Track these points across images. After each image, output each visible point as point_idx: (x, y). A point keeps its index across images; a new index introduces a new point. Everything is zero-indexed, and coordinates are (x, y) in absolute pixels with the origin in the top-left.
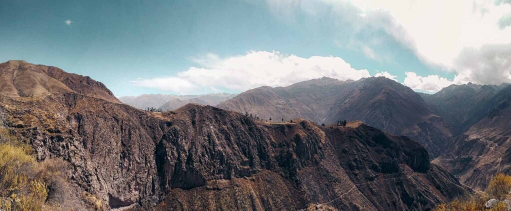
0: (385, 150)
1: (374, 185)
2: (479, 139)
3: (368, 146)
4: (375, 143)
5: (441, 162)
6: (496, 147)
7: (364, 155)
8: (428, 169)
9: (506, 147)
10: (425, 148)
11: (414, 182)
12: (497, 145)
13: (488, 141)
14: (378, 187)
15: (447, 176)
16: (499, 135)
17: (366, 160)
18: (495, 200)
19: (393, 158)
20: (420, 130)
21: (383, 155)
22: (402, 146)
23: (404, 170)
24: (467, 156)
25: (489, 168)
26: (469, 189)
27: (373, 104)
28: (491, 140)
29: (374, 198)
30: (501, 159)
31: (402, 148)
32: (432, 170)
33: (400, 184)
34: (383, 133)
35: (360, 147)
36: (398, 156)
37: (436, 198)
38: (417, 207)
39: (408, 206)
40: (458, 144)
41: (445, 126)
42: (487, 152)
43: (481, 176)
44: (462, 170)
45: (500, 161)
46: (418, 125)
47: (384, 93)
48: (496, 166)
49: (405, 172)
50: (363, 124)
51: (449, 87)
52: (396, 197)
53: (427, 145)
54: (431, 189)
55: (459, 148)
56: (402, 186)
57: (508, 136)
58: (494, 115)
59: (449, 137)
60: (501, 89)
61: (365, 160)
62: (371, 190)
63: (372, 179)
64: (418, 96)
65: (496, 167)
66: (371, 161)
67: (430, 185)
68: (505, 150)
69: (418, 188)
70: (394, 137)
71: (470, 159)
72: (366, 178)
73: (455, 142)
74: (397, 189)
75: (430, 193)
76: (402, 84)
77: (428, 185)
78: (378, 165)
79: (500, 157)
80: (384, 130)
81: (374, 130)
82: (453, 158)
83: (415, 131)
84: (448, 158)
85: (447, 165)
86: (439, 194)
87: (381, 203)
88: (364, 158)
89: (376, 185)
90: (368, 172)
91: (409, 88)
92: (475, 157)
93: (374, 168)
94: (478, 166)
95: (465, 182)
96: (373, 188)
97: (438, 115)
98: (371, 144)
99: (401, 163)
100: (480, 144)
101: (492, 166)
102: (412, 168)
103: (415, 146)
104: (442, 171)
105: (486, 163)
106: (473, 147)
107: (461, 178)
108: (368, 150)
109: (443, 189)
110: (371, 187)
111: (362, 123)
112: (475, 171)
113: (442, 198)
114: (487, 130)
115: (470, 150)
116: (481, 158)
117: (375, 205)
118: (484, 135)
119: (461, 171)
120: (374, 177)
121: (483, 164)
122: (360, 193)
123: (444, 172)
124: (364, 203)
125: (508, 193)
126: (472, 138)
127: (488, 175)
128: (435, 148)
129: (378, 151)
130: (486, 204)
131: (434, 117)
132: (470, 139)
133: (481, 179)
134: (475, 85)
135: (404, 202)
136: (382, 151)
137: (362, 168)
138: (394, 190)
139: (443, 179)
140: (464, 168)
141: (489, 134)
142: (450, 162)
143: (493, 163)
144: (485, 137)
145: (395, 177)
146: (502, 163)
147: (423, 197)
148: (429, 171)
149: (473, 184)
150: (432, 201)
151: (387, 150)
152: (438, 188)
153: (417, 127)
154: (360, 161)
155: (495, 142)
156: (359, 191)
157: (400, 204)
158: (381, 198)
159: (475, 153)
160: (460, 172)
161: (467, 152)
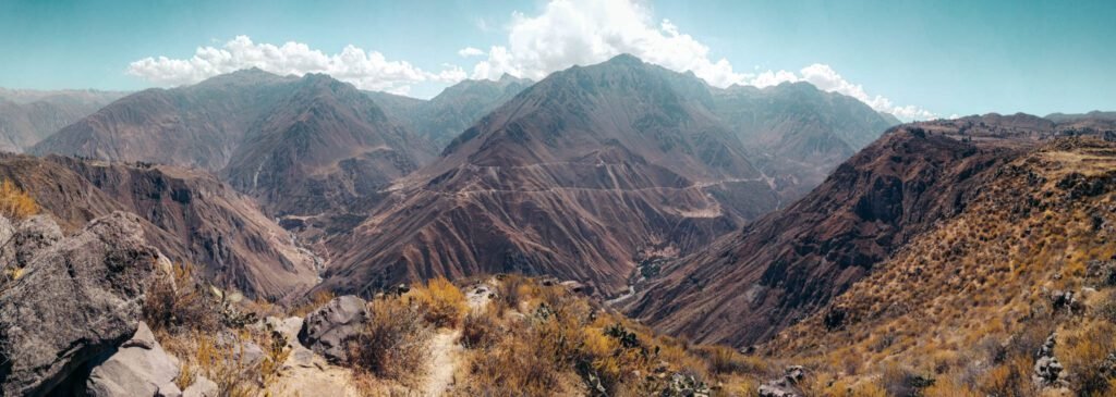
131: (381, 150)
161: (370, 208)
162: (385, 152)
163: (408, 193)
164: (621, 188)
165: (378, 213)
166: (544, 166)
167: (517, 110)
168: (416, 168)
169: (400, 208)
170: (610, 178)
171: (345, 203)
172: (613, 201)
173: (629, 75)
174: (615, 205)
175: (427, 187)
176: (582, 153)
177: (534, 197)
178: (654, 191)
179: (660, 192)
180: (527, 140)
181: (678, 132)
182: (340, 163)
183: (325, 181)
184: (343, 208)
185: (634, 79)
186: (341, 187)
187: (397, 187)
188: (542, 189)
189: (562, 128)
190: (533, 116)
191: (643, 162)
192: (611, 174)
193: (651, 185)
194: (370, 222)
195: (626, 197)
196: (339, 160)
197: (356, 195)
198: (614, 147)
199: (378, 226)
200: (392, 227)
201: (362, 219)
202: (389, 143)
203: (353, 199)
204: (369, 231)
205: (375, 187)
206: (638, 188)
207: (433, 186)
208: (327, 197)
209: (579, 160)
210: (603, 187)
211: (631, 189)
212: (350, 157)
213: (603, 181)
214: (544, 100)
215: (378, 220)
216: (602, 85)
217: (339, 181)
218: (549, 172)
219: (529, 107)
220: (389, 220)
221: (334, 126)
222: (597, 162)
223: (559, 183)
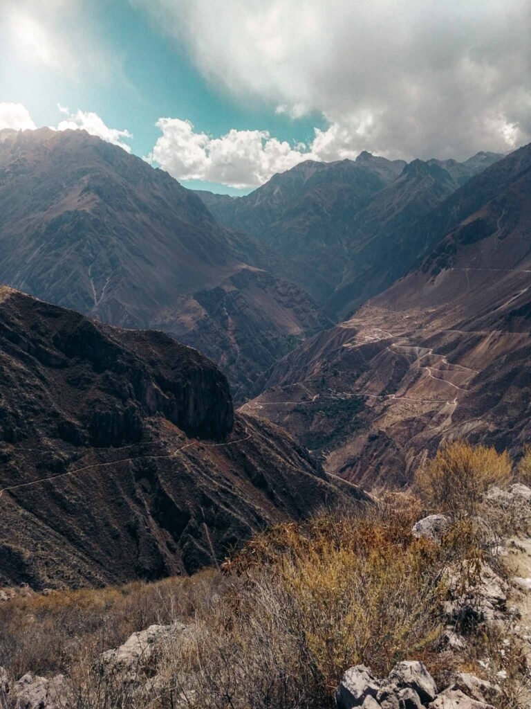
0: (99, 377)
1: (68, 484)
2: (389, 342)
3: (40, 368)
4: (63, 356)
5: (268, 410)
6: (442, 368)
7: (30, 396)
8: (230, 430)
9: (474, 368)
10: (220, 369)
11: (188, 466)
12: (444, 361)
13: (417, 348)
14: (81, 488)
15: (286, 449)
16: (453, 328)
17: (36, 412)
18: (441, 516)
19: (124, 401)
20: (203, 312)
21: (94, 393)
22: (152, 363)
23: (157, 435)
24: (349, 395)
25: (417, 431)
26: (353, 491)
27: (53, 226)
28: (425, 344)
29: (71, 522)
30: (455, 404)
31: (150, 370)
32: (241, 434)
33: (147, 474)
34: (88, 323)
35: (13, 370)
36: (139, 394)
37: (253, 511)
38: (198, 536)
39: (171, 533)
40: (321, 357)
41: (280, 302)
42: (413, 383)
43: (391, 453)
44: (332, 435)
45: (452, 412)
46: (197, 297)
47: (87, 190)
48: (438, 423)
49: (163, 439)
50: (18, 296)
51: (293, 170)
52: (138, 513)
53: (224, 359)
54: (239, 485)
55: (325, 370)
56: (154, 480)
57: (483, 333)
58: (443, 264)
59: (292, 336)
60: (471, 175)
61: (33, 410)
62: (58, 499)
63: (59, 468)
64: (194, 202)
65: (438, 429)
66: (55, 414)
67: (236, 474)
68: (473, 375)
69: (202, 483)
70: (128, 336)
71: (357, 404)
72: (38, 467)
73: (313, 351)
74: (139, 491)
75: (235, 497)
76: (144, 159)
77: (229, 476)
78: (77, 423)
79: (454, 397)
80: (94, 315)
81: (56, 316)
82: (304, 399)
83: (187, 318)
84: (288, 399)
85: (287, 418)
86: (261, 500)
87: (93, 532)
88: (28, 407)
89: (73, 482)
90: (47, 448)
91: (165, 175)
92: (373, 396)
93: (65, 433)
94: (383, 425)
95: (342, 470)
96: (66, 492)
97: (259, 266)
98: (54, 361)
99: (151, 414)
100: (393, 358)
101: (424, 426)
102: (181, 427)
103: (191, 363)
104: (271, 436)
105: (409, 415)
106: (368, 368)
107: (328, 458)
108: (42, 378)
109: (275, 486)
110: (59, 491)
111: (14, 291)
112: (372, 439)
113: (271, 512)
114: (415, 312)
115: (358, 376)
116: (395, 402)
117: (72, 539)
118: (407, 331)
119: (328, 439)
120: (67, 462)
121: (399, 418)
122: (21, 511)
123: (277, 439)
124: (38, 538)
125: (481, 500)
126: (368, 338)
127: (412, 451)
128: (249, 369)
129: (77, 382)
130: (414, 529)
131: (244, 270)
132: (360, 344)
133: (392, 462)
134: (382, 162)
135: (161, 526)
136: (89, 381)
137: (22, 437)
138: (132, 493)
139: (274, 459)
140: (338, 430)
141: (421, 327)
142: (295, 410)
143: (430, 415)
144: (408, 335)
145: (132, 455)
146: (459, 416)
147: (217, 509)
148: (232, 436)
149: (365, 477)
150: (242, 519)
151: (107, 376)
152: (260, 483)
153: (193, 303)
154: (16, 415)
155: (440, 352)
156: (16, 506)
157: (149, 530)
158: (92, 520)
159: (374, 386)
160: (327, 441)
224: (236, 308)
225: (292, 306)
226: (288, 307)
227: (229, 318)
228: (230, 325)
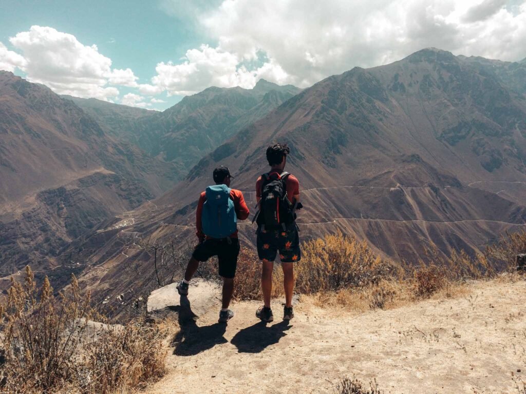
13: (135, 233)
42: (114, 257)
45: (102, 277)
48: (93, 284)
106: (102, 246)
116: (94, 270)
132: (108, 230)
161: (87, 256)
162: (104, 177)
163: (144, 229)
164: (426, 219)
165: (101, 261)
166: (324, 192)
167: (284, 123)
168: (148, 196)
169: (133, 252)
170: (409, 205)
171: (52, 253)
172: (415, 237)
173: (436, 75)
174: (418, 243)
175: (170, 221)
176: (370, 175)
177: (314, 229)
178: (476, 225)
179: (485, 227)
180: (301, 158)
181: (512, 143)
182: (39, 196)
183: (17, 223)
184: (52, 260)
185: (441, 78)
186: (44, 229)
187: (126, 222)
188: (323, 221)
189: (342, 143)
190: (306, 128)
191: (457, 184)
192: (410, 200)
193: (470, 216)
194: (89, 275)
195: (432, 230)
196: (38, 191)
197: (69, 240)
198: (413, 166)
199: (103, 280)
200: (126, 279)
201: (78, 271)
202: (108, 166)
203: (65, 245)
204: (88, 288)
205: (91, 226)
206: (449, 219)
207: (180, 217)
208: (22, 246)
209: (365, 182)
210: (401, 218)
211: (440, 221)
212: (56, 186)
213: (399, 209)
214: (318, 108)
215: (102, 271)
216: (395, 88)
217: (40, 221)
218: (330, 198)
219: (299, 119)
220: (120, 270)
221: (24, 141)
222: (392, 184)
223: (342, 213)
224: (72, 201)
225: (129, 198)
226: (126, 199)
227: (65, 208)
228: (63, 214)
